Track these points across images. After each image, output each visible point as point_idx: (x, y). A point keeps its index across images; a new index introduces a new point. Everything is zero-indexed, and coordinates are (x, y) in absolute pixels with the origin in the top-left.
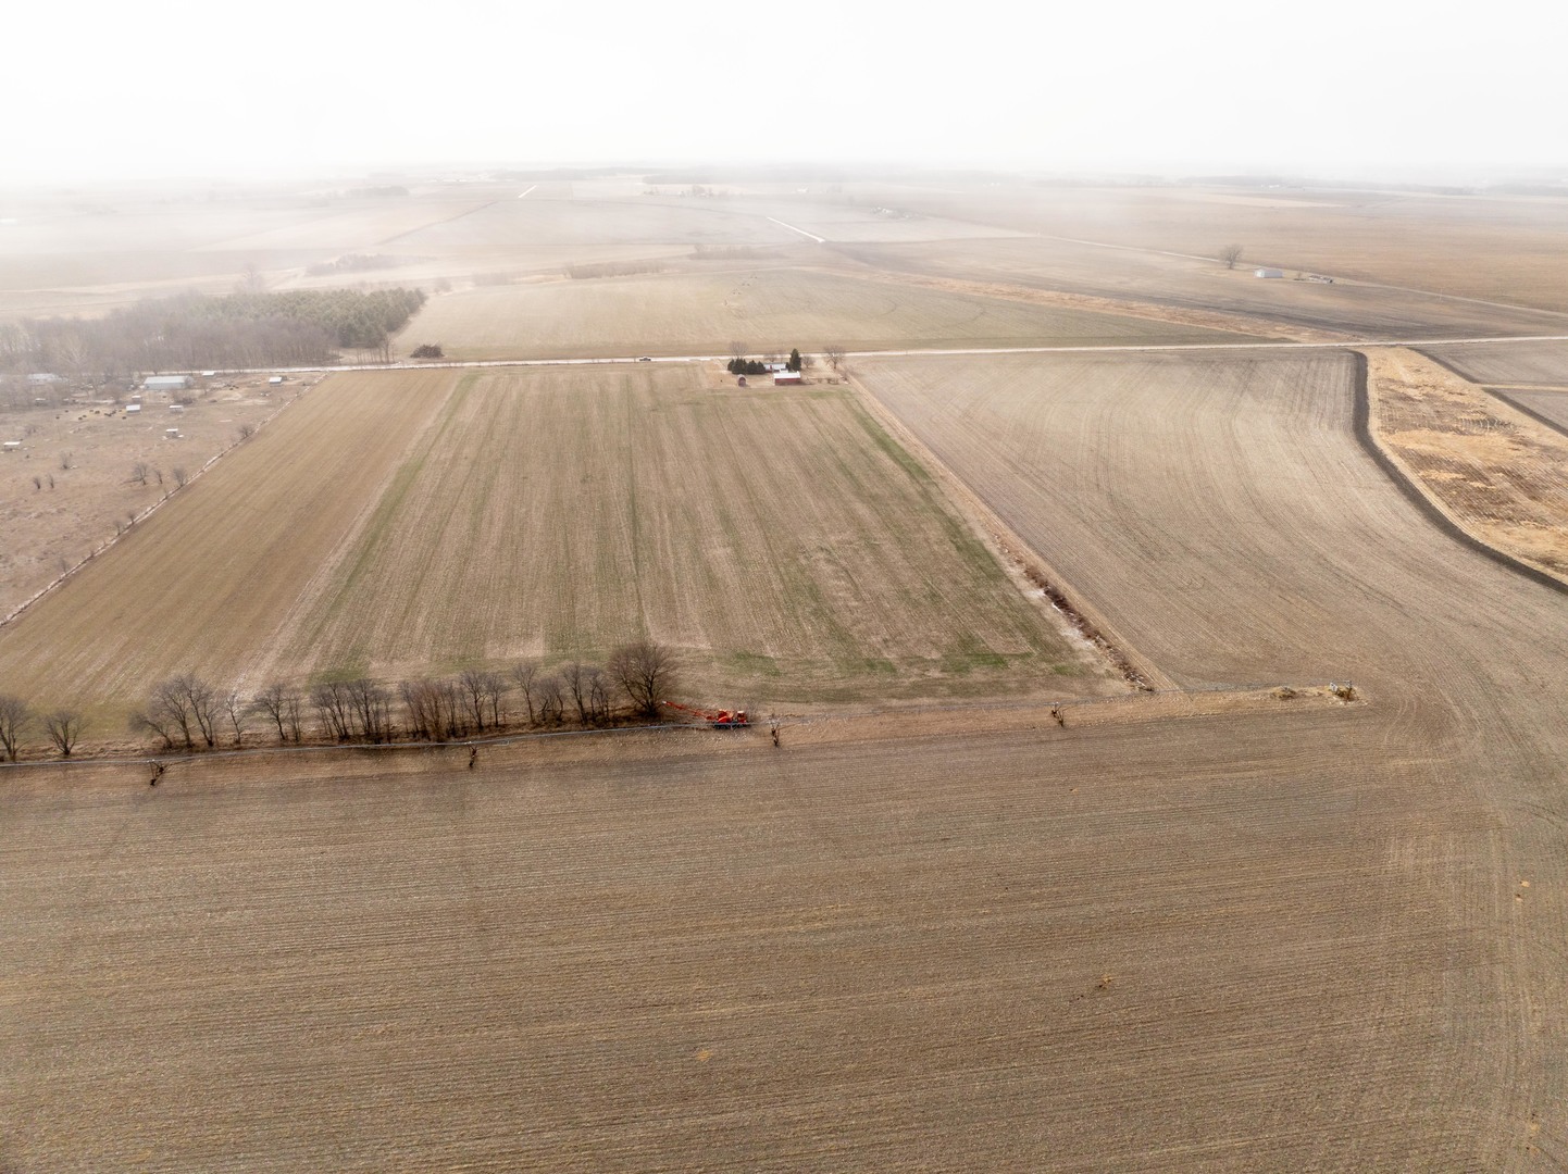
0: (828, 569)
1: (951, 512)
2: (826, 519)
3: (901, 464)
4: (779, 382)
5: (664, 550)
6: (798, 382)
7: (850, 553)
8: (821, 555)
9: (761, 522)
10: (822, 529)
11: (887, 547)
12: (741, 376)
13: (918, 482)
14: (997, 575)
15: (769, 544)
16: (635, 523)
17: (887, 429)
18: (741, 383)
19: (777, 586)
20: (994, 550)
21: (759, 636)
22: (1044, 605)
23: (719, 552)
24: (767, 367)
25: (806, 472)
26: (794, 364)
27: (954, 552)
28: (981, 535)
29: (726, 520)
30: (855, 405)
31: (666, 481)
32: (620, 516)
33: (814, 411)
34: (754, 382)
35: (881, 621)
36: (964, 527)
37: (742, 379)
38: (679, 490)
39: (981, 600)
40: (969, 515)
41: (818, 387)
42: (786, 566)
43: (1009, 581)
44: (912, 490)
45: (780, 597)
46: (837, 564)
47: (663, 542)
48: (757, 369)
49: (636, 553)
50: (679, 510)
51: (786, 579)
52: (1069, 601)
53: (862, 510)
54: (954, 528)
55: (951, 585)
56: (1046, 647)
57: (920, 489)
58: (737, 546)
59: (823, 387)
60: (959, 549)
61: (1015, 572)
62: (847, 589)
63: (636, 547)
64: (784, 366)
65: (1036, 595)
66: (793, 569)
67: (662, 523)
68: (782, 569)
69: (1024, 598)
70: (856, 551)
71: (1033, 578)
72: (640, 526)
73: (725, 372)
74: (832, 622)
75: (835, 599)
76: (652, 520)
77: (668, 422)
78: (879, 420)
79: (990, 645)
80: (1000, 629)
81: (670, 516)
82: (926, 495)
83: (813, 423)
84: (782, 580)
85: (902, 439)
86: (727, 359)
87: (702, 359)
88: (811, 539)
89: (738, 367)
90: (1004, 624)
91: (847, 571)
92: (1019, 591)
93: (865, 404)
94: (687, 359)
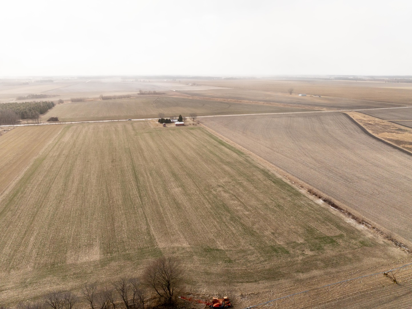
0: (226, 195)
1: (262, 167)
2: (215, 172)
3: (232, 150)
4: (177, 125)
5: (152, 191)
6: (183, 125)
7: (232, 187)
8: (220, 189)
9: (189, 175)
10: (215, 177)
11: (245, 183)
12: (164, 123)
13: (242, 156)
14: (298, 194)
15: (196, 185)
16: (136, 178)
17: (220, 138)
18: (164, 126)
19: (208, 206)
20: (288, 182)
21: (211, 236)
22: (328, 207)
23: (177, 190)
24: (172, 121)
25: (199, 154)
26: (180, 120)
27: (273, 184)
28: (279, 176)
29: (174, 175)
30: (205, 131)
31: (146, 160)
32: (129, 176)
33: (192, 134)
34: (168, 126)
35: (264, 221)
36: (270, 173)
37: (164, 124)
38: (152, 163)
39: (300, 207)
40: (268, 168)
41: (190, 126)
42: (208, 195)
43: (304, 196)
44: (241, 159)
45: (212, 211)
46: (229, 193)
47: (150, 186)
48: (168, 122)
49: (139, 192)
50: (154, 172)
51: (211, 202)
52: (335, 204)
53: (227, 168)
54: (266, 173)
55: (282, 200)
56: (346, 230)
57: (244, 159)
58: (182, 186)
59: (192, 126)
60: (274, 182)
61: (303, 191)
62: (240, 205)
63: (139, 190)
64: (177, 120)
65: (320, 202)
66: (211, 196)
67: (148, 178)
68: (206, 197)
69: (316, 204)
70: (234, 186)
71: (314, 194)
72: (139, 180)
73: (158, 123)
74: (243, 225)
75: (237, 211)
76: (144, 177)
77: (141, 139)
78: (216, 136)
79: (322, 231)
80: (319, 222)
81: (151, 174)
82: (247, 161)
83: (194, 137)
84: (209, 202)
85: (227, 142)
86: (157, 119)
87: (149, 119)
88: (213, 182)
89: (161, 121)
90: (319, 219)
91: (235, 196)
92: (311, 200)
93: (209, 131)
94: (144, 119)
